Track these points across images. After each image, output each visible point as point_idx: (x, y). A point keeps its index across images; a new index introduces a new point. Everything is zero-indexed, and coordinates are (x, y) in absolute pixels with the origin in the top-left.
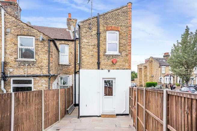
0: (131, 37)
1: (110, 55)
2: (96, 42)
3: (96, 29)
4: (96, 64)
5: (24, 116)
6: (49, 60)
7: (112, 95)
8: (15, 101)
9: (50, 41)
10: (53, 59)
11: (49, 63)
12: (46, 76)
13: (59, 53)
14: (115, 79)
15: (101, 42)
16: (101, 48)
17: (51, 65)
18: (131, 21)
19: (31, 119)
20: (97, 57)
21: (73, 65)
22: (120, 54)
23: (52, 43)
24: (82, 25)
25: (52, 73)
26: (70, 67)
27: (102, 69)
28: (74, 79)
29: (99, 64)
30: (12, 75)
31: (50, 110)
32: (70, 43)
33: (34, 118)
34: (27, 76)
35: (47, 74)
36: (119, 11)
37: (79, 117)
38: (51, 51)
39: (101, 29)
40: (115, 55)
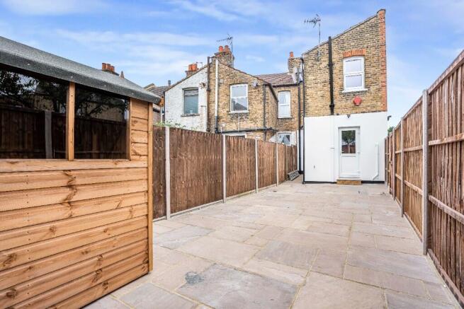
0: (385, 62)
1: (350, 93)
2: (327, 77)
3: (327, 59)
4: (328, 107)
5: (236, 165)
6: (264, 109)
7: (355, 152)
8: (226, 146)
9: (266, 85)
10: (270, 108)
11: (265, 114)
12: (261, 130)
13: (277, 104)
14: (359, 127)
15: (334, 75)
16: (335, 84)
17: (267, 115)
18: (385, 37)
19: (243, 171)
20: (329, 97)
21: (296, 119)
22: (367, 89)
23: (267, 89)
24: (307, 58)
25: (268, 127)
26: (293, 120)
27: (338, 115)
28: (298, 137)
29: (332, 107)
30: (224, 130)
31: (265, 166)
32: (292, 89)
33: (246, 171)
34: (240, 131)
35: (262, 127)
36: (363, 26)
37: (304, 182)
38: (267, 98)
39: (335, 57)
40: (359, 92)
